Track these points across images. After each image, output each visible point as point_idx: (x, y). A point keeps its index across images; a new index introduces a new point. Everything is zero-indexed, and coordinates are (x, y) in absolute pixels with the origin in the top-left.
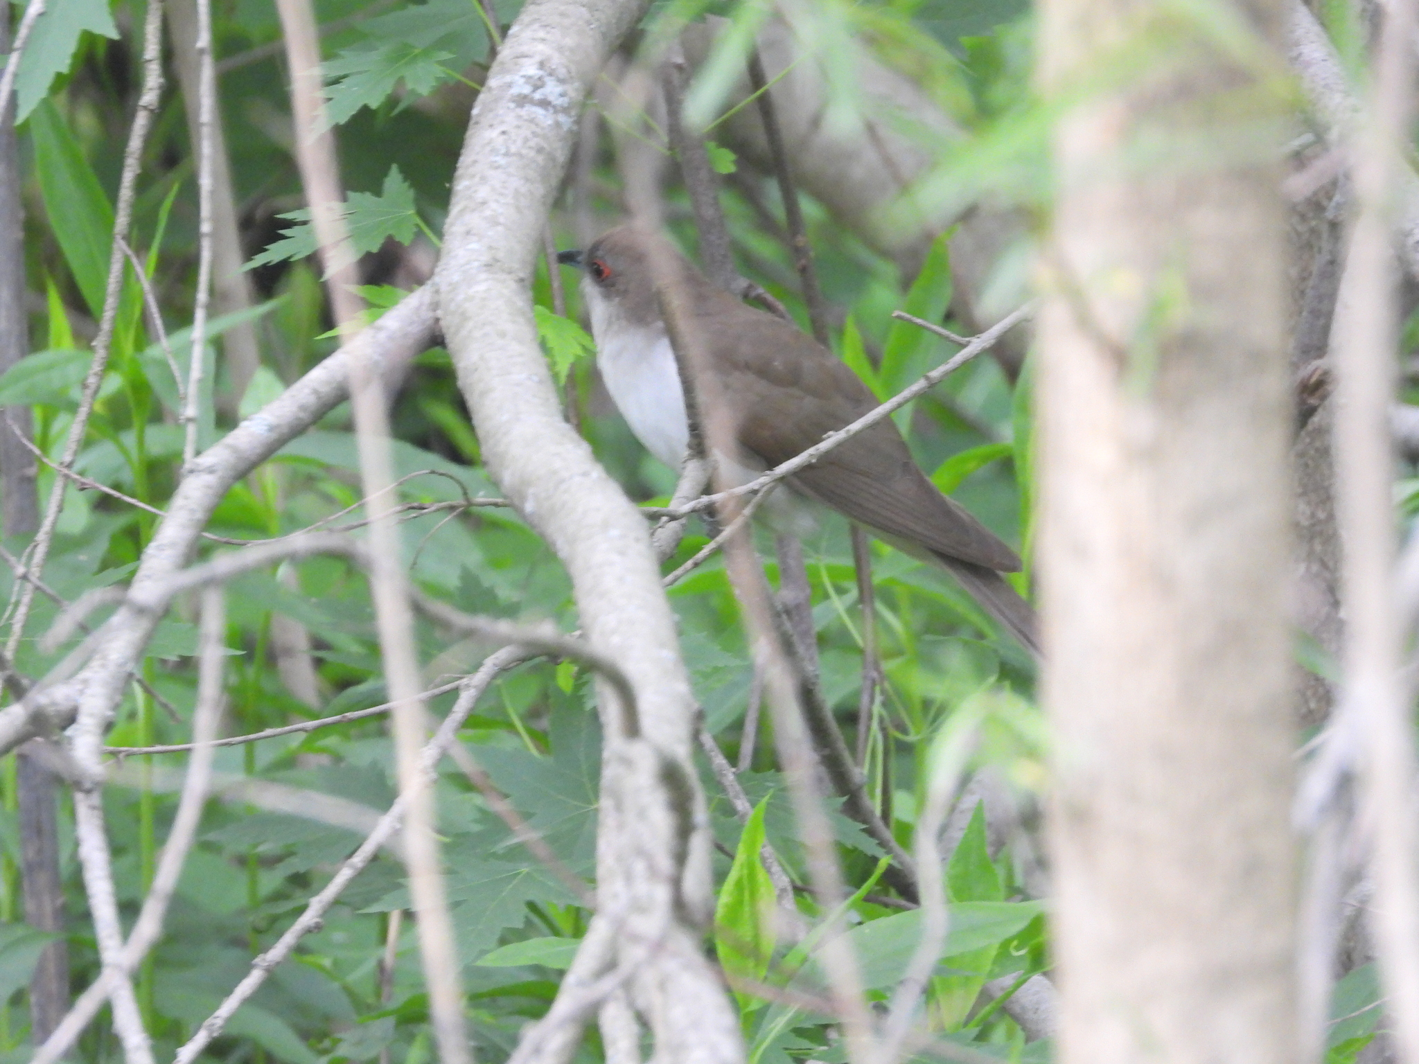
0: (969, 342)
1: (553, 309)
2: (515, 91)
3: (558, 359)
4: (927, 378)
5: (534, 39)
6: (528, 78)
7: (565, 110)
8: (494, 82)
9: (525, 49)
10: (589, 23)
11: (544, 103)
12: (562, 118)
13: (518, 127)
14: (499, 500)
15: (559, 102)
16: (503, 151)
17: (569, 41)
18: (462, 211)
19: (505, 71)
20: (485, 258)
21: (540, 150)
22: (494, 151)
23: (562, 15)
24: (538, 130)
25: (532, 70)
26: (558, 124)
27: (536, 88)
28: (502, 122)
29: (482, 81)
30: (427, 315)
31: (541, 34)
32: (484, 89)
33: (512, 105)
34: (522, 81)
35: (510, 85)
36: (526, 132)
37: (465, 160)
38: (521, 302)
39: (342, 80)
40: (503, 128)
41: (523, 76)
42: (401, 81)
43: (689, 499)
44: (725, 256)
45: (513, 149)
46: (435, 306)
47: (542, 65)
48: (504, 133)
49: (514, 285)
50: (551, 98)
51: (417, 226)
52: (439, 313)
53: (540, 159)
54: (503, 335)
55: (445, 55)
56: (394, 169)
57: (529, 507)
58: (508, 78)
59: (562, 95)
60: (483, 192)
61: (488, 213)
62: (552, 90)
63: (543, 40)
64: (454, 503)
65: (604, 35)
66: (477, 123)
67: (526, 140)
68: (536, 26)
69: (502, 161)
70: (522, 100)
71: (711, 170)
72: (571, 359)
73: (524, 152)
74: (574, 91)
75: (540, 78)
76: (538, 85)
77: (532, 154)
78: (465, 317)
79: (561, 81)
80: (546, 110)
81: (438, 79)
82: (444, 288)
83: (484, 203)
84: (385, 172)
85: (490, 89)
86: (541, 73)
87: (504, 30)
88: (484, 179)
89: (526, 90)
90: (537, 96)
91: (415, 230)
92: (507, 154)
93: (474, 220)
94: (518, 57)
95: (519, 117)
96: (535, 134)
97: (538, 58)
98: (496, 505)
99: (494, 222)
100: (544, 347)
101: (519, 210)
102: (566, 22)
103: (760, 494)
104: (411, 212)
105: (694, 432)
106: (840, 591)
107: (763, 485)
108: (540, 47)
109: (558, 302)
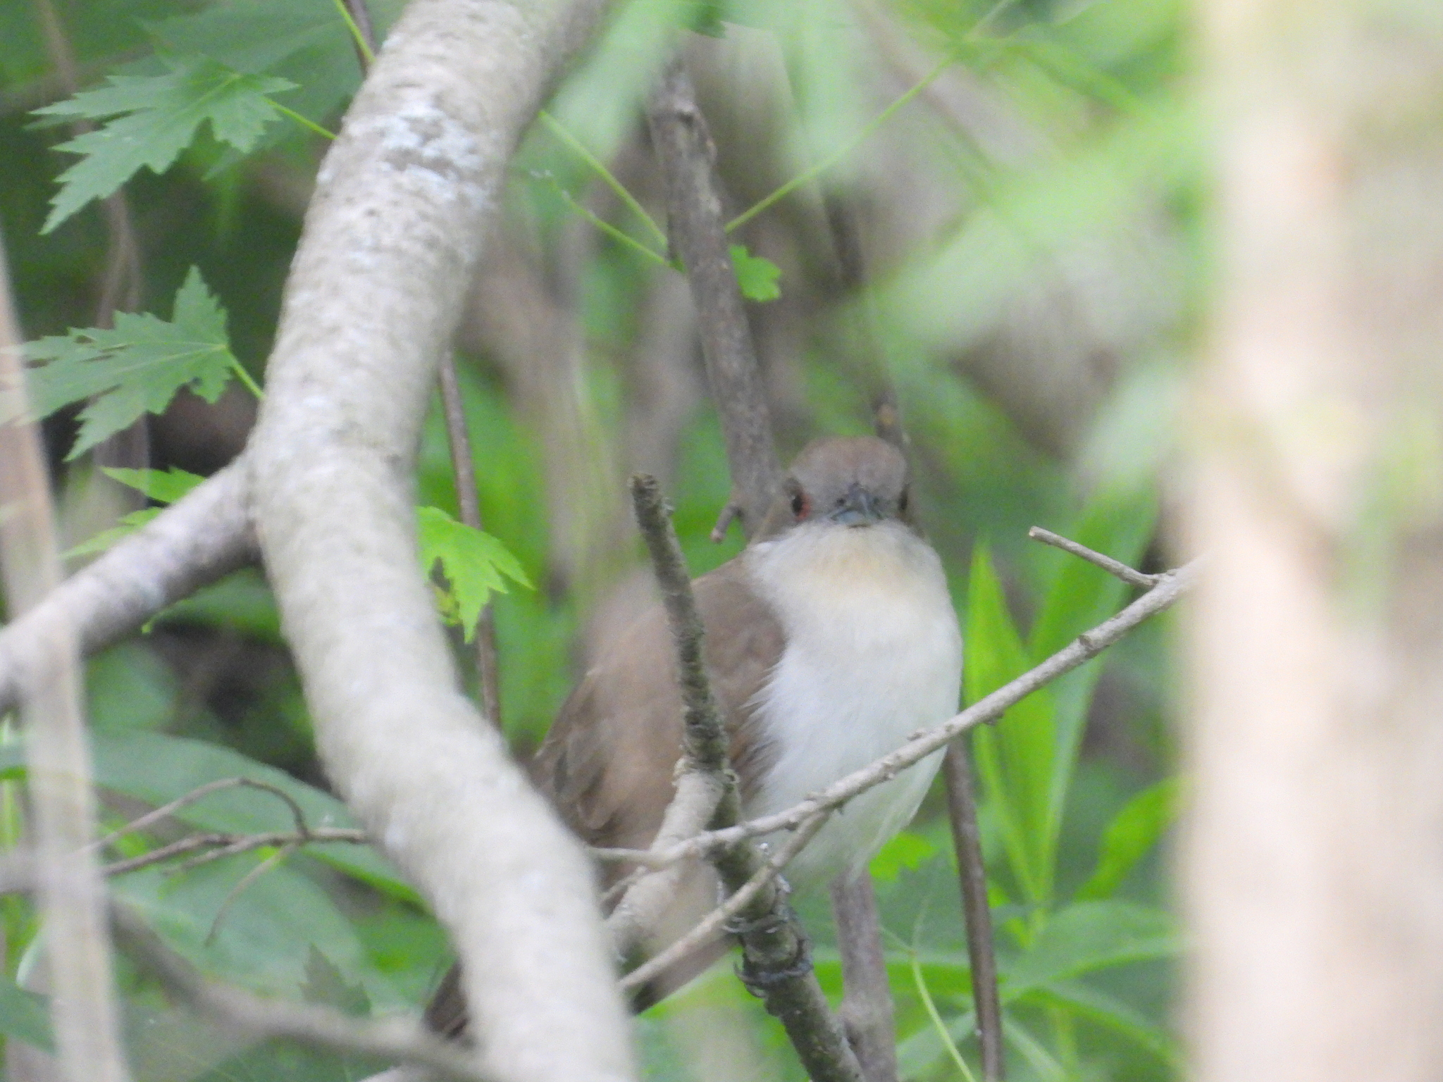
0: (1155, 582)
1: (458, 515)
2: (391, 143)
3: (462, 596)
4: (1084, 641)
5: (428, 57)
6: (414, 123)
7: (476, 176)
8: (356, 126)
9: (410, 72)
10: (519, 31)
11: (440, 165)
12: (471, 190)
13: (396, 204)
14: (356, 832)
15: (465, 162)
16: (368, 242)
17: (486, 62)
18: (299, 344)
19: (375, 109)
20: (335, 421)
21: (432, 243)
22: (355, 244)
23: (474, 17)
24: (430, 210)
25: (419, 107)
26: (463, 200)
27: (427, 138)
28: (369, 195)
29: (335, 124)
30: (235, 516)
31: (438, 49)
32: (338, 139)
33: (386, 167)
34: (402, 126)
35: (382, 134)
36: (408, 212)
37: (307, 256)
38: (392, 496)
39: (107, 124)
40: (371, 204)
41: (406, 119)
42: (205, 130)
43: (680, 838)
44: (758, 439)
45: (387, 240)
46: (248, 500)
47: (439, 101)
48: (371, 213)
49: (381, 468)
50: (454, 156)
51: (232, 371)
52: (256, 513)
53: (432, 258)
54: (359, 550)
55: (283, 85)
56: (194, 274)
57: (395, 836)
58: (380, 122)
59: (472, 151)
60: (333, 312)
61: (341, 346)
62: (454, 143)
63: (441, 59)
64: (280, 834)
65: (544, 52)
66: (327, 195)
67: (408, 226)
68: (429, 36)
69: (366, 260)
70: (402, 160)
71: (738, 294)
72: (484, 598)
73: (405, 245)
74: (492, 145)
75: (436, 123)
76: (430, 133)
77: (417, 249)
78: (297, 520)
79: (470, 128)
80: (444, 175)
81: (269, 125)
82: (264, 469)
83: (335, 330)
84: (179, 280)
85: (349, 139)
86: (437, 113)
87: (377, 40)
88: (335, 291)
89: (411, 141)
90: (429, 152)
91: (228, 377)
92: (376, 249)
93: (318, 358)
94: (398, 86)
95: (398, 187)
96: (424, 217)
97: (432, 89)
98: (352, 841)
99: (350, 361)
100: (439, 578)
101: (394, 342)
102: (481, 29)
103: (800, 831)
104: (221, 346)
105: (697, 726)
106: (948, 1011)
107: (805, 816)
108: (437, 71)
109: (466, 504)
